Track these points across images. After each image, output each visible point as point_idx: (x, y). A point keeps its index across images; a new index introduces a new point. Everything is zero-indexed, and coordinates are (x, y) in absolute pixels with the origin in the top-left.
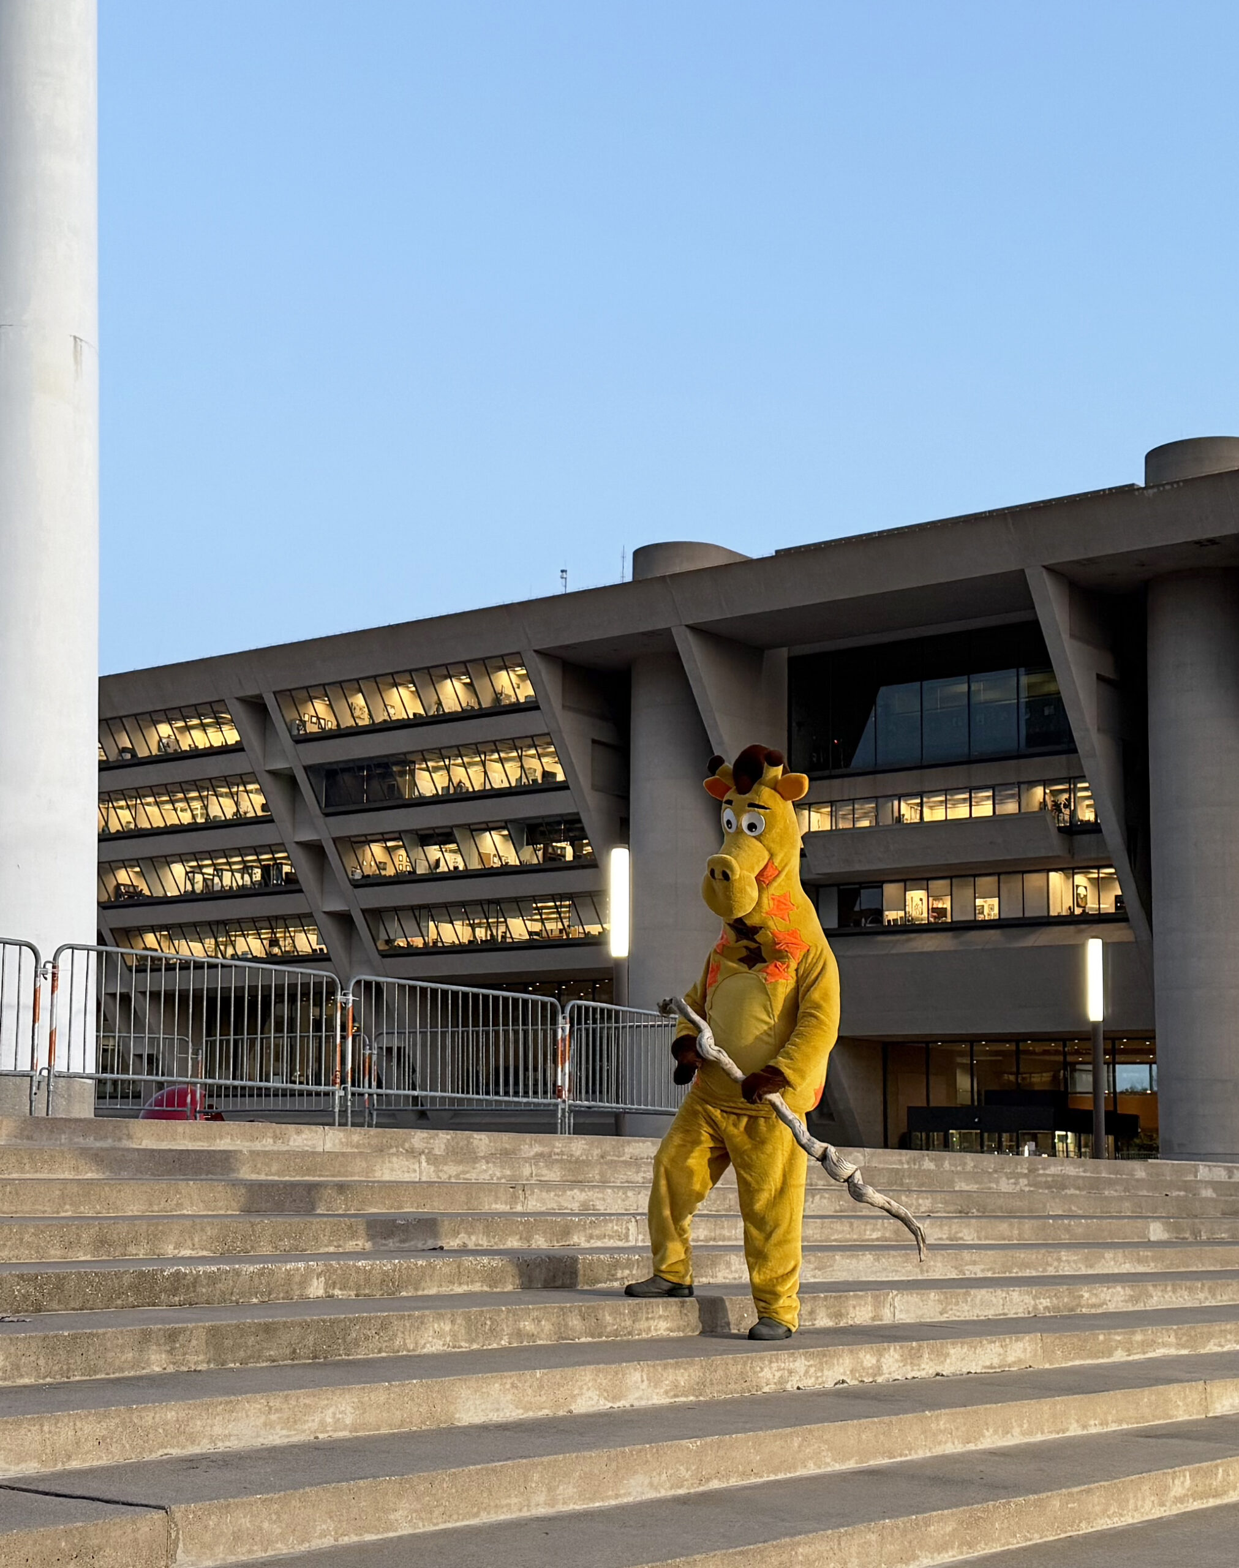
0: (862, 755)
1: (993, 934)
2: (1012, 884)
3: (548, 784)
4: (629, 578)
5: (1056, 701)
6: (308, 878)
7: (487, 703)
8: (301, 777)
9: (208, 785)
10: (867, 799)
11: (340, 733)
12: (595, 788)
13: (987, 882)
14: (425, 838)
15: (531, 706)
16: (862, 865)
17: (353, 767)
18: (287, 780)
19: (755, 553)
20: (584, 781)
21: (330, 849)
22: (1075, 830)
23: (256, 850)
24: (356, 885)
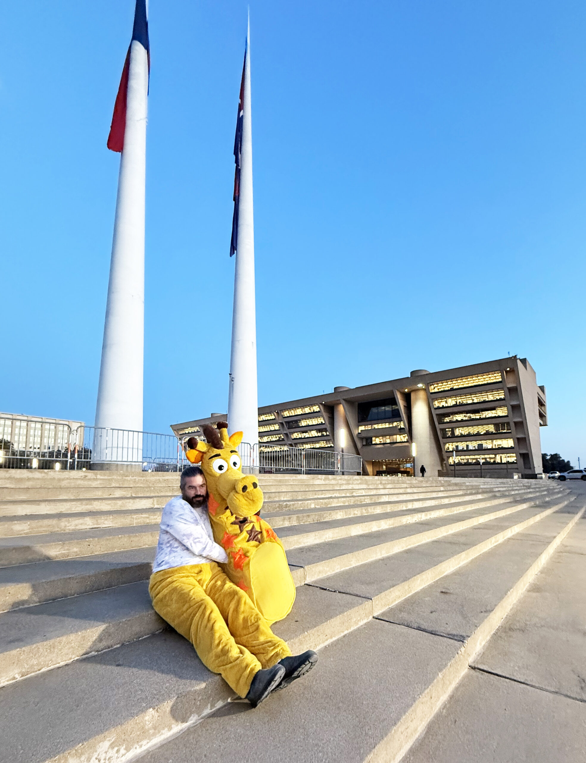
0: (369, 418)
1: (389, 445)
2: (391, 437)
3: (322, 424)
4: (333, 392)
5: (398, 410)
6: (285, 439)
7: (312, 411)
8: (284, 423)
9: (270, 424)
10: (370, 425)
11: (290, 416)
12: (329, 424)
13: (388, 437)
14: (303, 432)
15: (319, 412)
16: (369, 435)
17: (292, 422)
18: (282, 424)
19: (352, 388)
20: (327, 423)
21: (289, 434)
22: (401, 429)
23: (278, 434)
24: (293, 439)
